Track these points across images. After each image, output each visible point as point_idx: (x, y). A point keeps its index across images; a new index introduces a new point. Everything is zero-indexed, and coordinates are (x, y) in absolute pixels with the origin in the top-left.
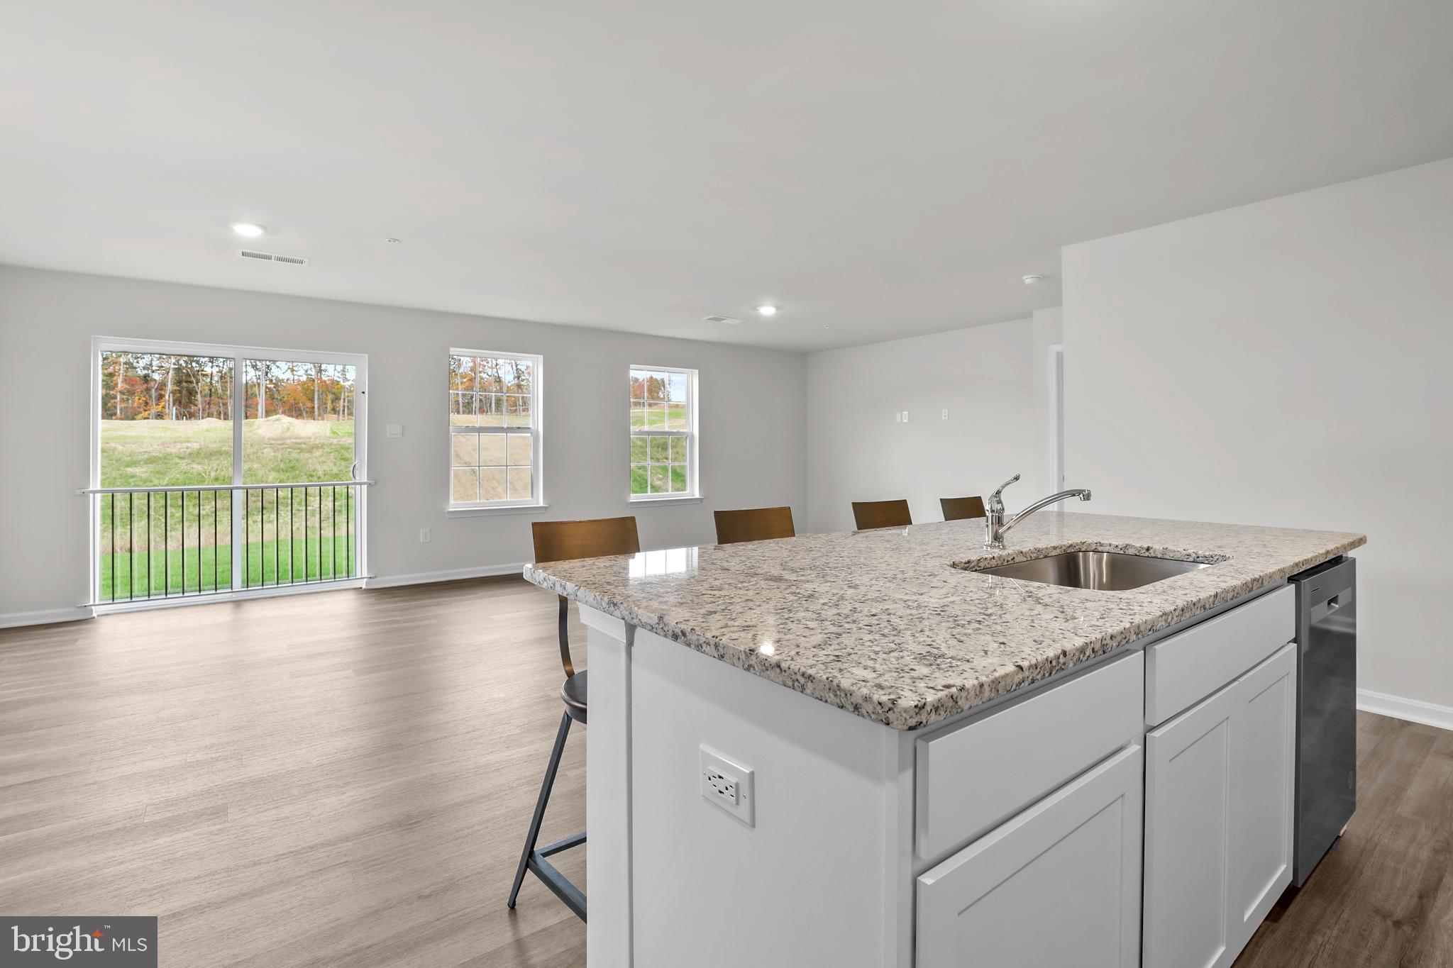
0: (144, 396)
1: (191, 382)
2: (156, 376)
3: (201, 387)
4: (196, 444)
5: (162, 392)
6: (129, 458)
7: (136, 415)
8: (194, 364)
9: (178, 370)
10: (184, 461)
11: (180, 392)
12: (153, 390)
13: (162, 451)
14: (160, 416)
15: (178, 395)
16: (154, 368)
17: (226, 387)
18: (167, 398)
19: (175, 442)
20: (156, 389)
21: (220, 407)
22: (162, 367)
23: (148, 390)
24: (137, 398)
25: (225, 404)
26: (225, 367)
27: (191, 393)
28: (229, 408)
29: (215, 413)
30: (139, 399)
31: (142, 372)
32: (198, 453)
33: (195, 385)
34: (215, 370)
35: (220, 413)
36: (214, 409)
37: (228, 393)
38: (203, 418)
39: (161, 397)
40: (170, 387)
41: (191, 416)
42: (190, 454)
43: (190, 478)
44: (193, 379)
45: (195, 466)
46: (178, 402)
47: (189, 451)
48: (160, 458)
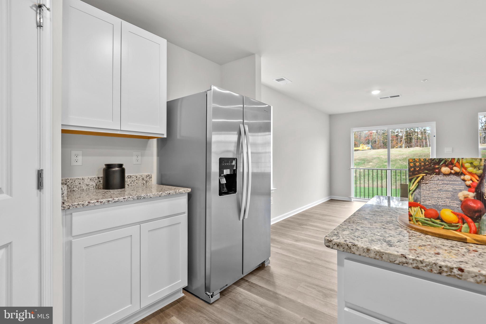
0: (396, 141)
1: (411, 135)
2: (400, 134)
3: (414, 137)
4: (405, 156)
5: (402, 140)
6: (385, 160)
7: (394, 147)
8: (412, 129)
9: (407, 132)
10: (401, 161)
11: (407, 139)
12: (399, 139)
13: (395, 158)
14: (401, 147)
15: (407, 140)
16: (399, 132)
17: (423, 136)
18: (403, 141)
19: (399, 155)
20: (400, 139)
21: (421, 143)
22: (402, 131)
23: (397, 139)
24: (394, 142)
25: (422, 142)
26: (422, 129)
27: (411, 139)
28: (424, 143)
29: (419, 145)
30: (395, 142)
31: (396, 134)
32: (406, 159)
33: (412, 136)
34: (419, 130)
35: (421, 145)
36: (418, 144)
37: (424, 138)
38: (415, 147)
39: (401, 141)
40: (404, 138)
41: (411, 146)
42: (403, 159)
43: (402, 167)
44: (411, 134)
45: (405, 163)
46: (406, 142)
47: (403, 158)
48: (394, 160)
